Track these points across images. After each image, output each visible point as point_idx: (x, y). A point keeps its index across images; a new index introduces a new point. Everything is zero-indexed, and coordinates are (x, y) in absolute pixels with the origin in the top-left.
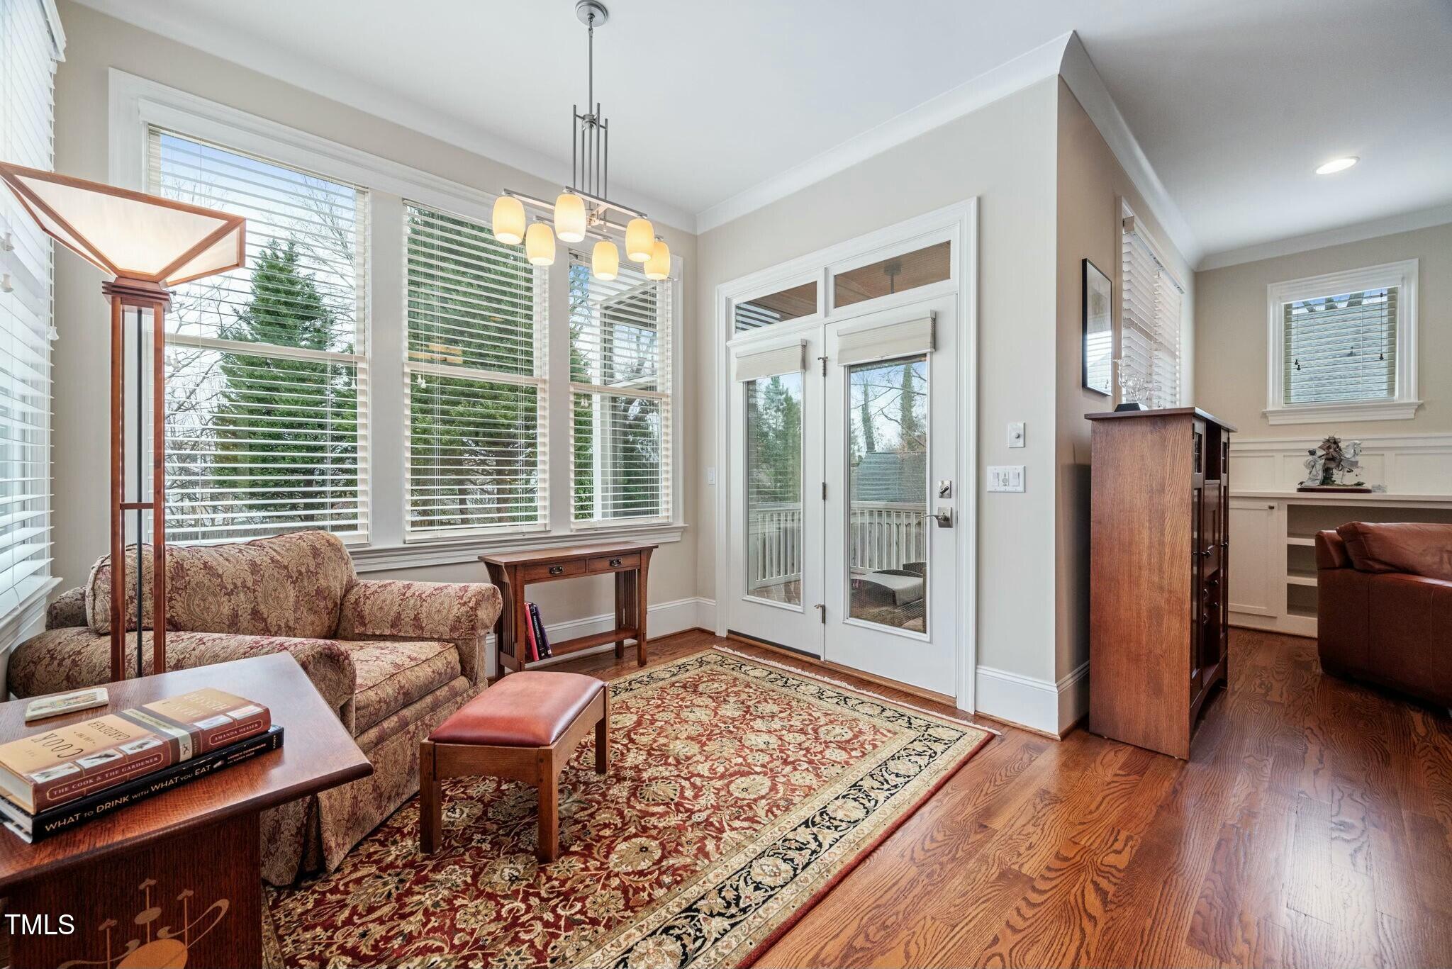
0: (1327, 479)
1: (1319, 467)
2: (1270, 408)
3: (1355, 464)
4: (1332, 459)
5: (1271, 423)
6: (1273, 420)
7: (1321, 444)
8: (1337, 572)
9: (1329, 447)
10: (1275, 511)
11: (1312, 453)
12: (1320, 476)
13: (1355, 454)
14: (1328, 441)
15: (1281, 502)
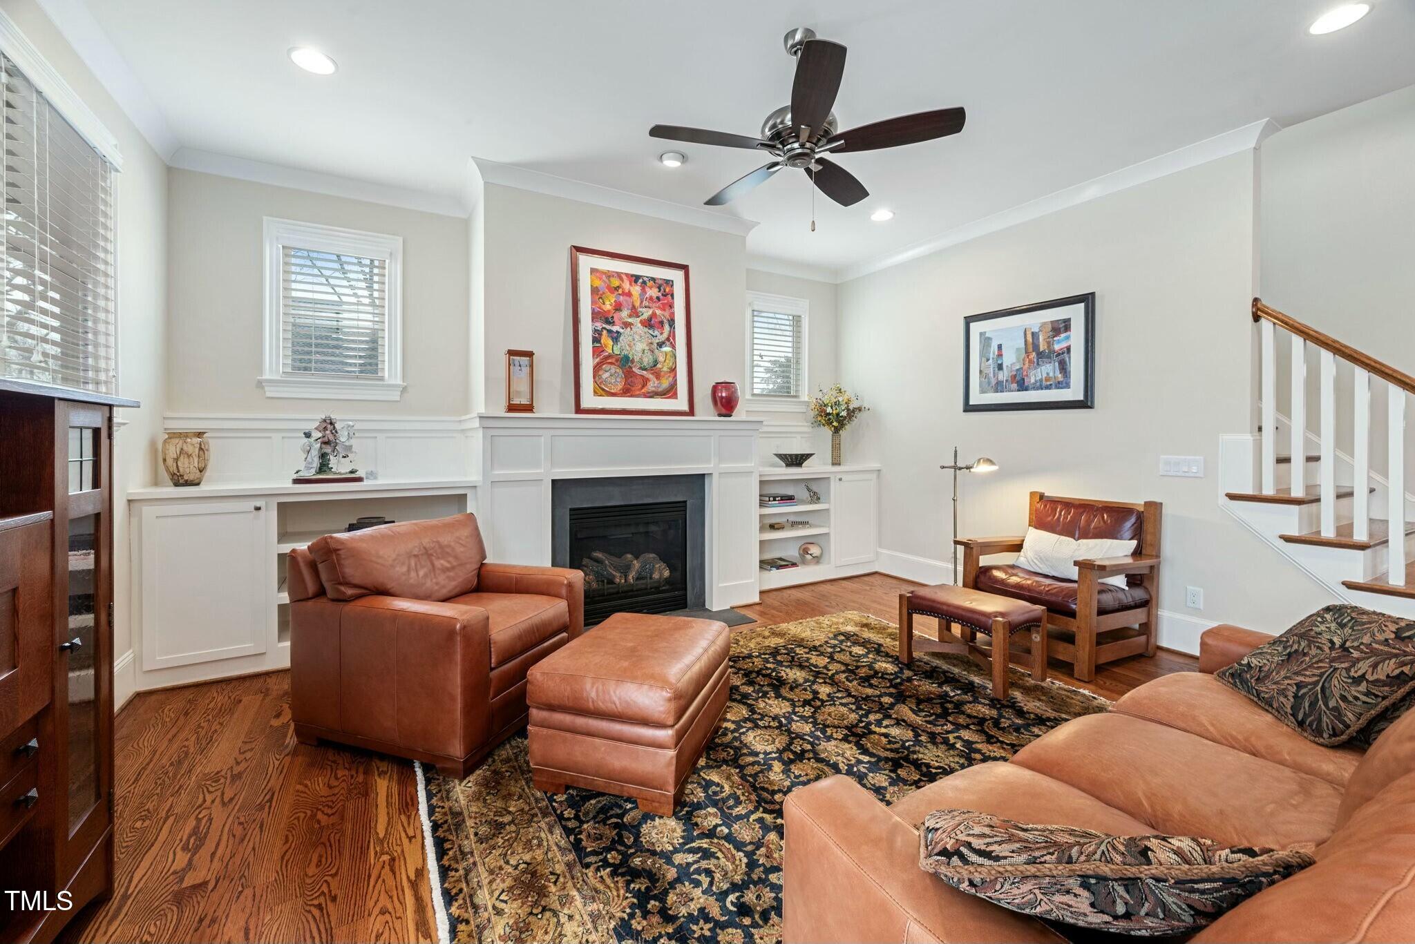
0: (324, 466)
1: (315, 453)
2: (267, 376)
3: (349, 448)
4: (327, 443)
5: (268, 394)
6: (270, 392)
7: (317, 424)
8: (310, 603)
9: (325, 429)
10: (261, 512)
11: (308, 435)
12: (316, 463)
13: (349, 437)
14: (325, 421)
15: (268, 499)
